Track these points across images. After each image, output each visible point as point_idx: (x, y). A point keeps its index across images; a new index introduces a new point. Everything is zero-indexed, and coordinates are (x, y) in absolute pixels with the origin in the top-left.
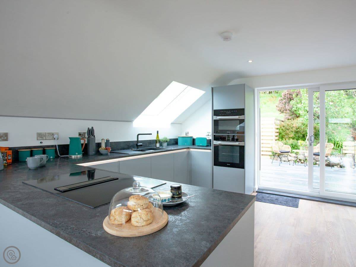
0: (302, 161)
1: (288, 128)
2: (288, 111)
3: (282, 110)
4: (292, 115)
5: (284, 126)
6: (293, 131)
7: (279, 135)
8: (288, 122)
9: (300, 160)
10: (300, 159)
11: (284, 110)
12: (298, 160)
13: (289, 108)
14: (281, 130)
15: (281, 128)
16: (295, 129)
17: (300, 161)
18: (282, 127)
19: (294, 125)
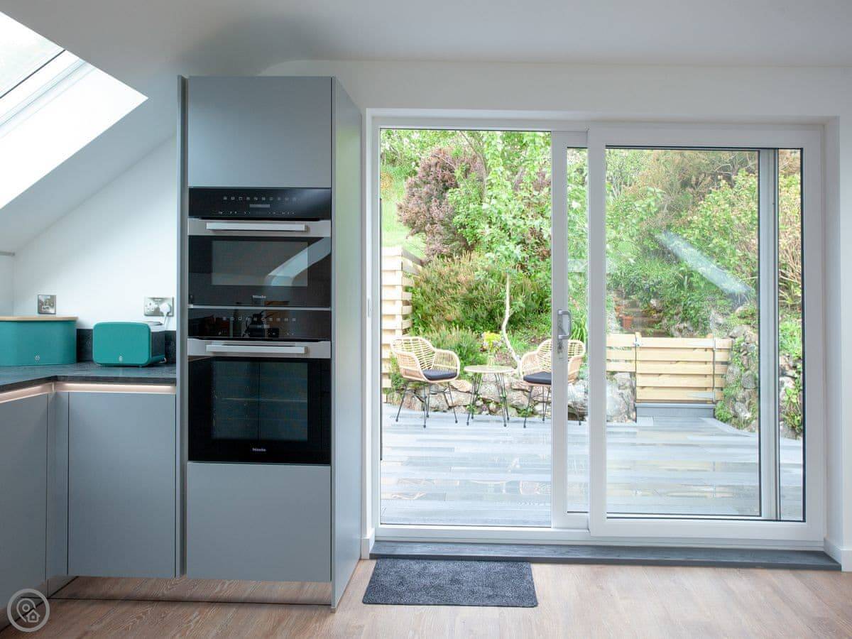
0: (492, 406)
1: (441, 287)
2: (439, 227)
3: (418, 223)
4: (453, 241)
5: (427, 281)
6: (459, 297)
7: (414, 311)
8: (440, 266)
9: (484, 400)
10: (486, 397)
11: (425, 224)
12: (480, 403)
13: (441, 215)
14: (419, 296)
15: (417, 285)
16: (464, 291)
17: (485, 406)
18: (424, 285)
19: (462, 277)
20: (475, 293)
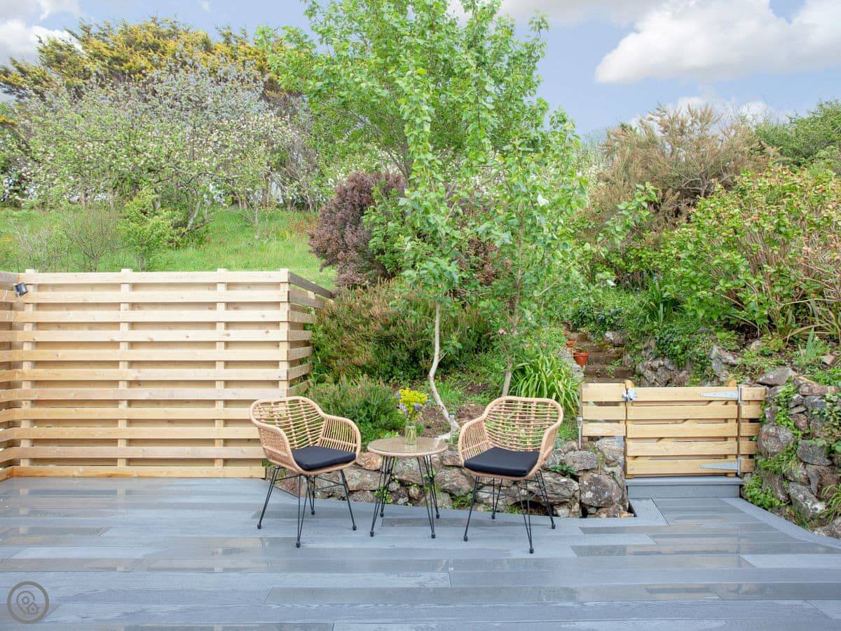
5: (333, 316)
7: (314, 352)
13: (355, 240)
14: (321, 335)
15: (320, 321)
18: (327, 320)
20: (392, 329)
